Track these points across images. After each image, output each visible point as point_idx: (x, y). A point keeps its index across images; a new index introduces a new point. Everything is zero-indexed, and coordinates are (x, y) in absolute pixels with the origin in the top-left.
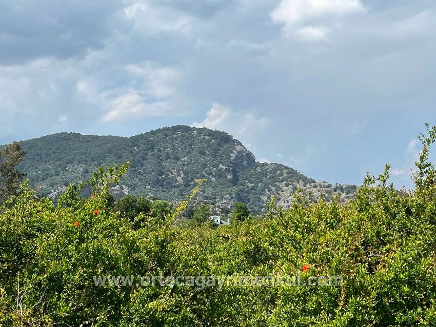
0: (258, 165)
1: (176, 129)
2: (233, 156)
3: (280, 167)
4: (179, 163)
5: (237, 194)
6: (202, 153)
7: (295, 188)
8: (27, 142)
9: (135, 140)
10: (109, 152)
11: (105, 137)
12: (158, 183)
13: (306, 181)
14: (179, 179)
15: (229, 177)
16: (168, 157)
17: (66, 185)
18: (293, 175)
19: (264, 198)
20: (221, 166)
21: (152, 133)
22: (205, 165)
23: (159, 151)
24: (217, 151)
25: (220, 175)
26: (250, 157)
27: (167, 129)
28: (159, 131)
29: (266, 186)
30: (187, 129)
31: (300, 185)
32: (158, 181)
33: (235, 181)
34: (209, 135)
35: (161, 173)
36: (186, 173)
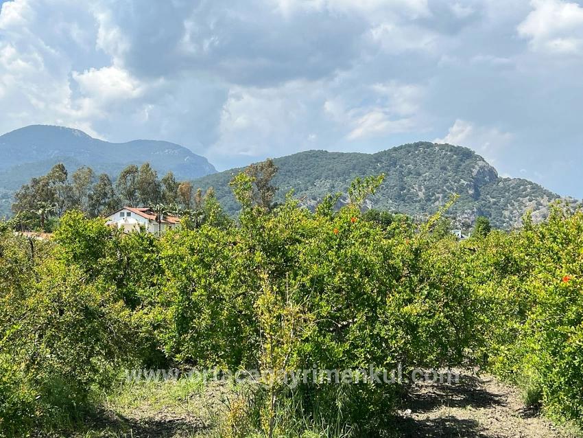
0: (500, 180)
1: (417, 145)
2: (475, 171)
3: (522, 182)
4: (421, 178)
5: (479, 209)
6: (444, 168)
7: (539, 204)
8: (280, 160)
9: (378, 157)
10: (354, 169)
11: (350, 154)
12: (400, 198)
13: (550, 196)
14: (421, 194)
15: (471, 192)
16: (410, 173)
17: (315, 199)
18: (537, 190)
19: (506, 213)
20: (462, 181)
21: (395, 149)
22: (446, 181)
23: (401, 166)
24: (458, 166)
25: (461, 190)
26: (492, 173)
27: (409, 146)
28: (401, 147)
29: (508, 201)
30: (429, 145)
31: (544, 201)
32: (400, 196)
33: (476, 196)
34: (451, 151)
35: (403, 188)
36: (427, 188)
